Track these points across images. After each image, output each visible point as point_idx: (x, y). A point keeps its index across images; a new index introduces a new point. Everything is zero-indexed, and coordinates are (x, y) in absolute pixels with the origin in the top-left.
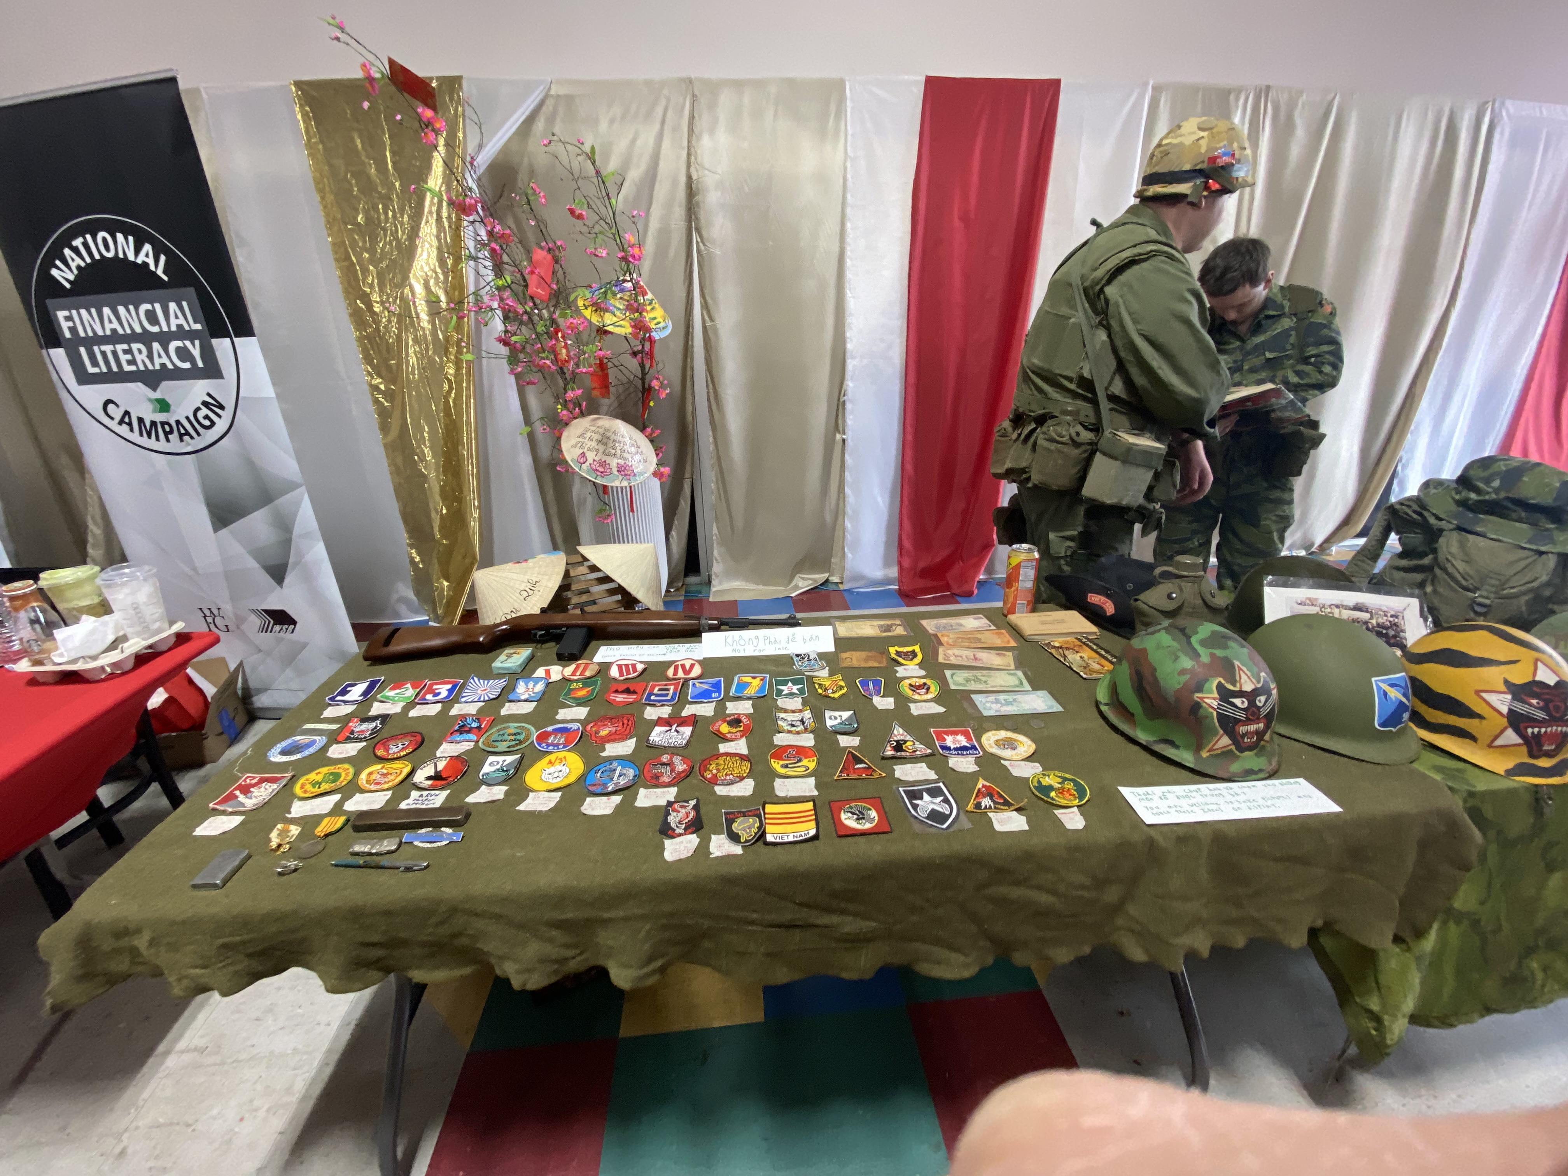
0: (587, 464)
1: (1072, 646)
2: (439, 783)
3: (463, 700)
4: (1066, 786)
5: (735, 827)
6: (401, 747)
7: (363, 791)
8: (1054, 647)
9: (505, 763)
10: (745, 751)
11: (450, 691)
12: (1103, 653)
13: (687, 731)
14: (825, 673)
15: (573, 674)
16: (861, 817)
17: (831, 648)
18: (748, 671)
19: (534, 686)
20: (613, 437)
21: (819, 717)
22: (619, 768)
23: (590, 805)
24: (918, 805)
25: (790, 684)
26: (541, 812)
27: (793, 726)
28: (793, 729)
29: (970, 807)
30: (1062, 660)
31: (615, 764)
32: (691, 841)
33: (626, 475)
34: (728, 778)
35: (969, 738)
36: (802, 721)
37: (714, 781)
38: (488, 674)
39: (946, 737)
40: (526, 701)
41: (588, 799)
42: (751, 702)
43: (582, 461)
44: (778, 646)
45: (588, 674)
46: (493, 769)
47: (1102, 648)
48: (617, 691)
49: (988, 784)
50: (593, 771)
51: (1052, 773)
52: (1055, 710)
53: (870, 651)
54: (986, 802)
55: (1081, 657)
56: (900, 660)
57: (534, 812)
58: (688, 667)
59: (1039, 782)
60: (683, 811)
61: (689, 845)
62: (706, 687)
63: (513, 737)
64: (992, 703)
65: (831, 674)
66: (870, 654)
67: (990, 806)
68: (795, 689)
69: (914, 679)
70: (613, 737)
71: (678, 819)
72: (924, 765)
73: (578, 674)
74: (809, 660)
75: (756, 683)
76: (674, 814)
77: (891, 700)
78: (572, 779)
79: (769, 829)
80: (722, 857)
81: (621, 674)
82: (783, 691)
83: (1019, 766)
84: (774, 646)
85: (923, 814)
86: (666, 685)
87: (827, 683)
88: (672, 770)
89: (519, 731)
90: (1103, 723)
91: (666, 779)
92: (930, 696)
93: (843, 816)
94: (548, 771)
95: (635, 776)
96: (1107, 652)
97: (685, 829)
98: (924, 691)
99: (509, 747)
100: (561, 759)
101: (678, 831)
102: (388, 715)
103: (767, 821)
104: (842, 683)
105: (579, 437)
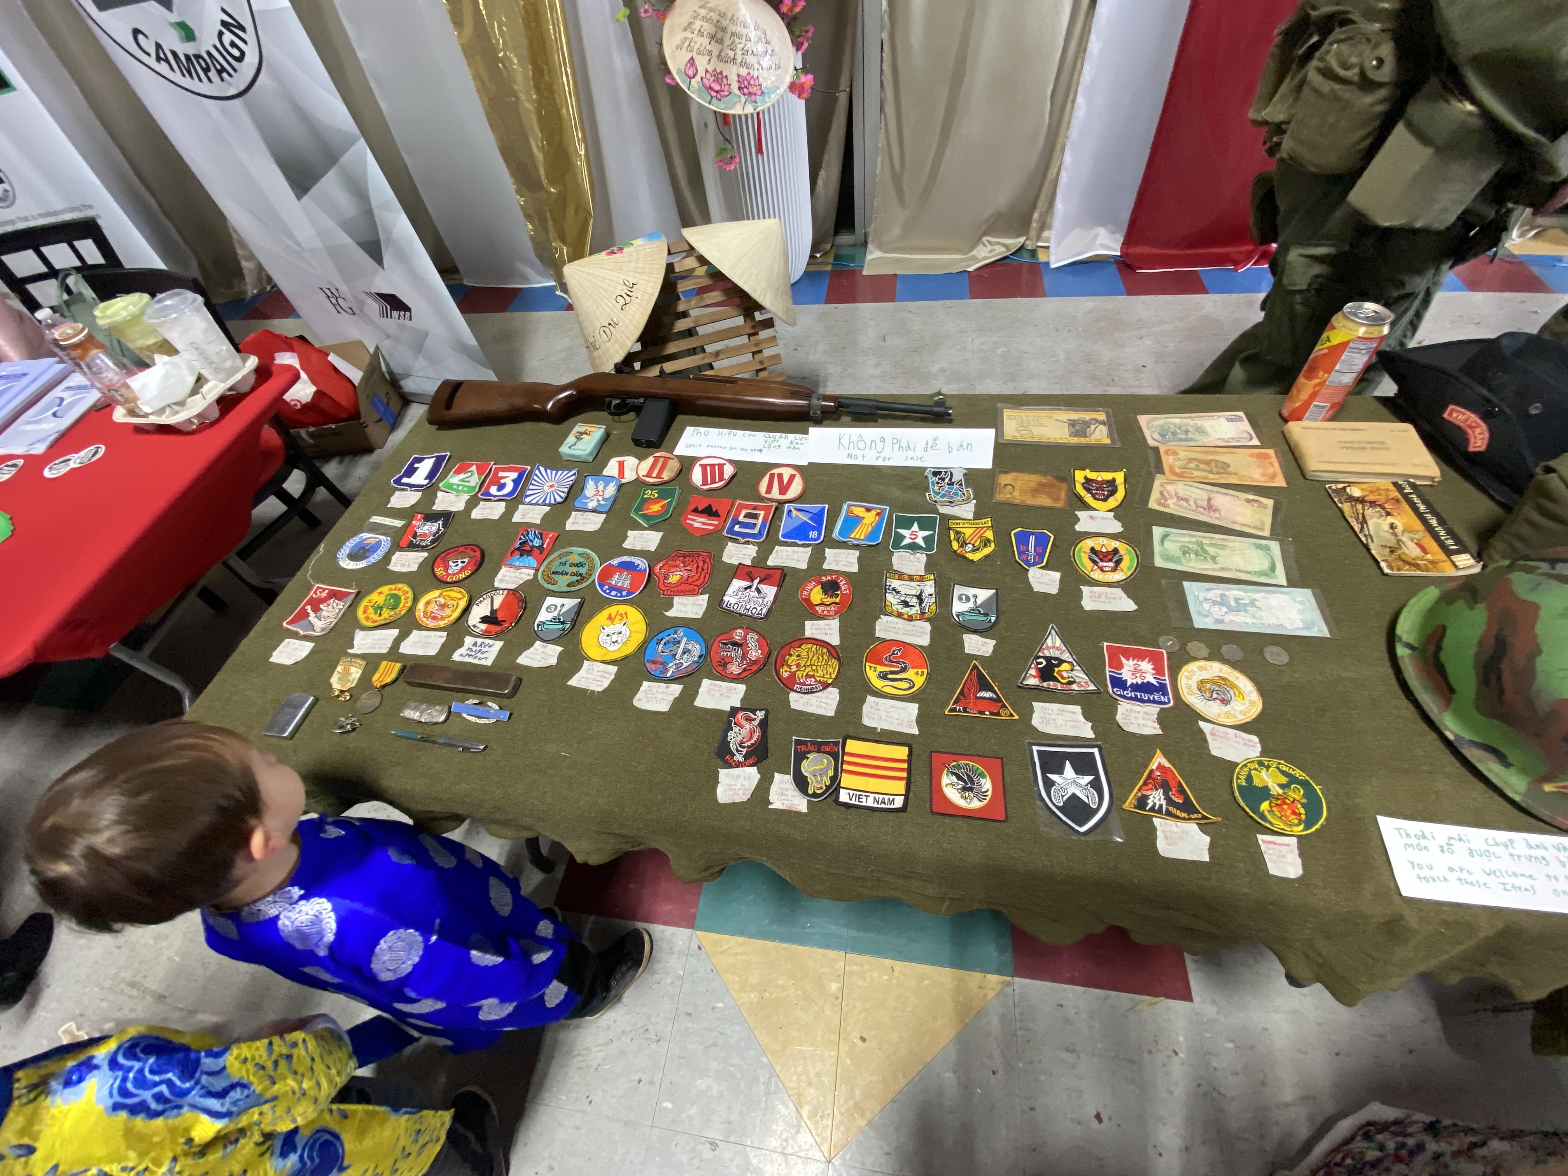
0: (698, 78)
1: (1381, 499)
2: (496, 628)
3: (528, 500)
4: (1291, 793)
5: (806, 768)
6: (461, 565)
7: (421, 628)
8: (1351, 499)
9: (564, 610)
10: (835, 640)
11: (516, 482)
12: (1434, 522)
13: (770, 591)
14: (967, 511)
15: (649, 475)
16: (969, 787)
17: (985, 462)
18: (861, 497)
19: (605, 487)
20: (732, 28)
21: (944, 597)
22: (685, 640)
23: (645, 692)
24: (1053, 783)
25: (915, 527)
26: (593, 692)
27: (906, 604)
28: (905, 610)
29: (1129, 804)
30: (1357, 528)
31: (681, 632)
32: (750, 776)
33: (750, 94)
34: (808, 681)
35: (1159, 670)
36: (920, 597)
37: (789, 684)
38: (557, 463)
39: (1124, 660)
40: (594, 511)
41: (645, 684)
42: (857, 553)
43: (691, 73)
44: (910, 454)
45: (666, 476)
46: (550, 616)
47: (1434, 513)
48: (696, 511)
49: (1167, 764)
50: (655, 641)
51: (1274, 763)
52: (1313, 633)
53: (1044, 473)
54: (1156, 798)
55: (1392, 526)
56: (1088, 498)
57: (585, 691)
58: (786, 479)
59: (1249, 778)
60: (748, 726)
61: (746, 783)
62: (804, 518)
63: (575, 569)
64: (1215, 603)
65: (978, 516)
66: (1044, 480)
67: (1161, 806)
68: (921, 536)
69: (1101, 540)
70: (683, 587)
71: (740, 738)
72: (1078, 709)
73: (654, 475)
74: (951, 484)
75: (870, 518)
76: (736, 729)
77: (1057, 575)
78: (630, 648)
79: (846, 780)
80: (782, 810)
81: (705, 483)
82: (903, 537)
83: (1226, 737)
84: (905, 453)
85: (1058, 799)
86: (755, 508)
87: (968, 532)
88: (744, 656)
89: (582, 560)
90: (1390, 671)
91: (734, 669)
92: (1118, 576)
93: (947, 779)
94: (607, 631)
95: (700, 657)
96: (1442, 522)
97: (746, 757)
98: (1111, 564)
99: (568, 585)
100: (621, 615)
101: (739, 758)
102: (451, 513)
103: (845, 767)
104: (989, 534)
105: (685, 30)
